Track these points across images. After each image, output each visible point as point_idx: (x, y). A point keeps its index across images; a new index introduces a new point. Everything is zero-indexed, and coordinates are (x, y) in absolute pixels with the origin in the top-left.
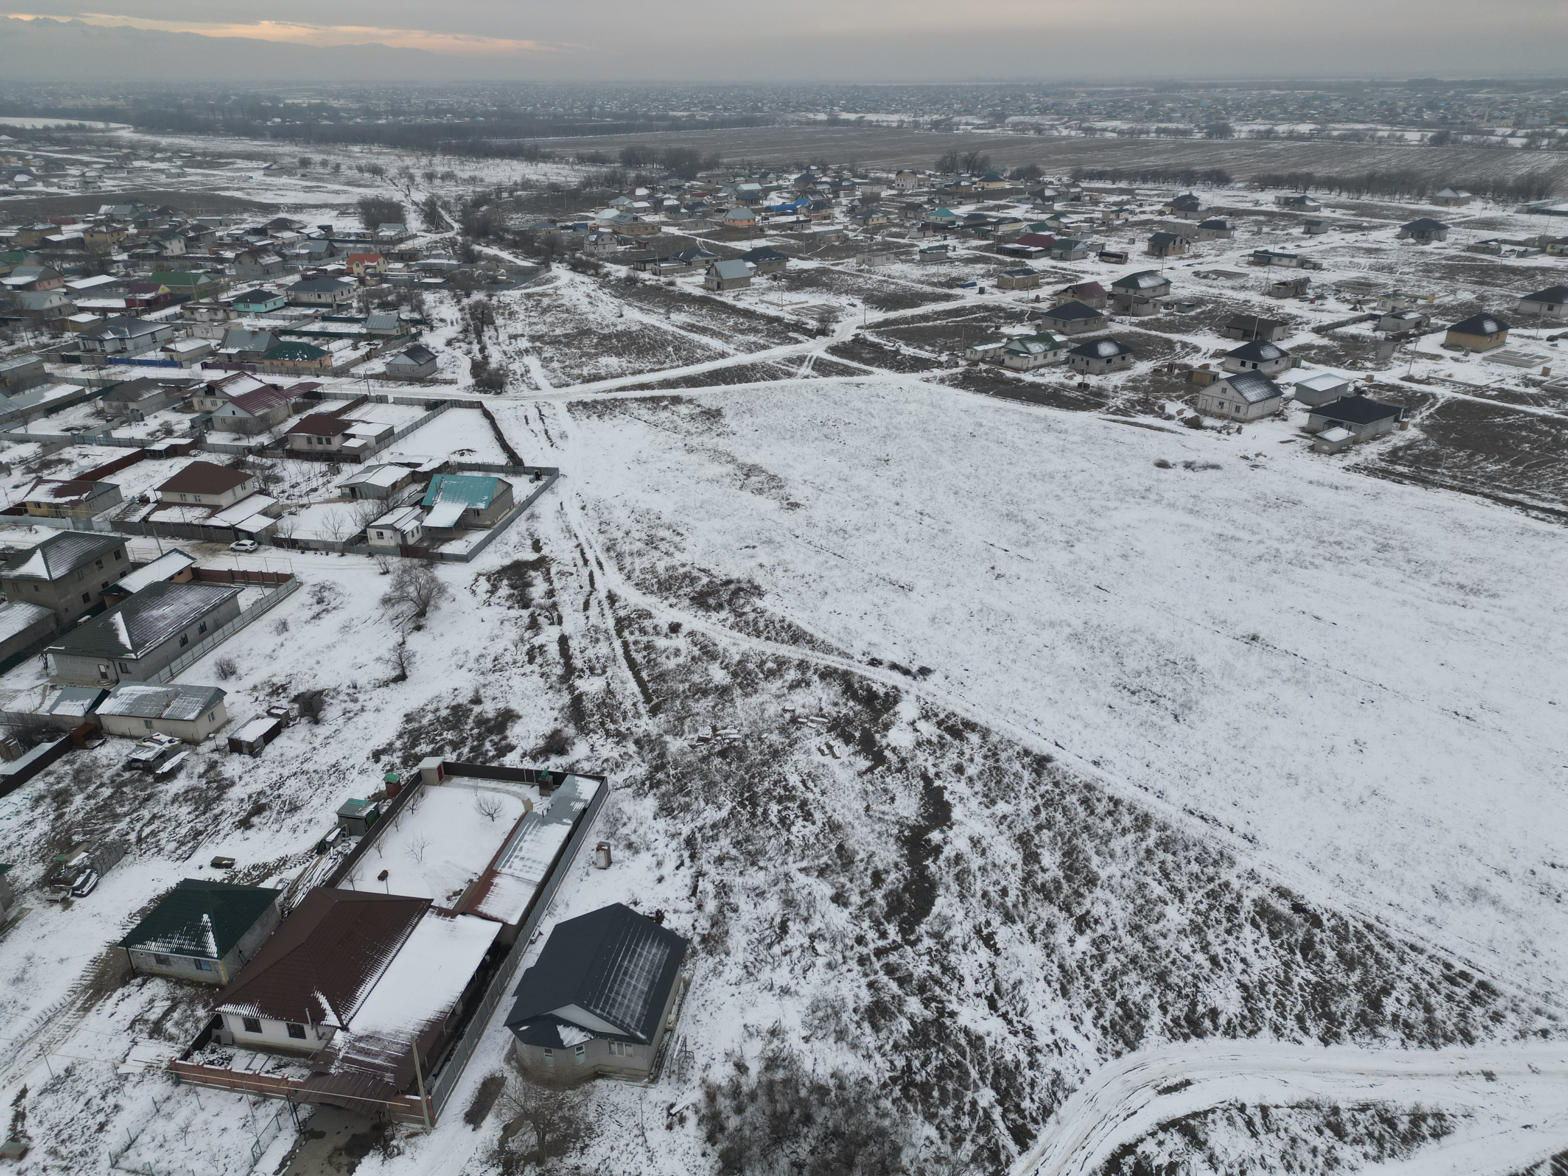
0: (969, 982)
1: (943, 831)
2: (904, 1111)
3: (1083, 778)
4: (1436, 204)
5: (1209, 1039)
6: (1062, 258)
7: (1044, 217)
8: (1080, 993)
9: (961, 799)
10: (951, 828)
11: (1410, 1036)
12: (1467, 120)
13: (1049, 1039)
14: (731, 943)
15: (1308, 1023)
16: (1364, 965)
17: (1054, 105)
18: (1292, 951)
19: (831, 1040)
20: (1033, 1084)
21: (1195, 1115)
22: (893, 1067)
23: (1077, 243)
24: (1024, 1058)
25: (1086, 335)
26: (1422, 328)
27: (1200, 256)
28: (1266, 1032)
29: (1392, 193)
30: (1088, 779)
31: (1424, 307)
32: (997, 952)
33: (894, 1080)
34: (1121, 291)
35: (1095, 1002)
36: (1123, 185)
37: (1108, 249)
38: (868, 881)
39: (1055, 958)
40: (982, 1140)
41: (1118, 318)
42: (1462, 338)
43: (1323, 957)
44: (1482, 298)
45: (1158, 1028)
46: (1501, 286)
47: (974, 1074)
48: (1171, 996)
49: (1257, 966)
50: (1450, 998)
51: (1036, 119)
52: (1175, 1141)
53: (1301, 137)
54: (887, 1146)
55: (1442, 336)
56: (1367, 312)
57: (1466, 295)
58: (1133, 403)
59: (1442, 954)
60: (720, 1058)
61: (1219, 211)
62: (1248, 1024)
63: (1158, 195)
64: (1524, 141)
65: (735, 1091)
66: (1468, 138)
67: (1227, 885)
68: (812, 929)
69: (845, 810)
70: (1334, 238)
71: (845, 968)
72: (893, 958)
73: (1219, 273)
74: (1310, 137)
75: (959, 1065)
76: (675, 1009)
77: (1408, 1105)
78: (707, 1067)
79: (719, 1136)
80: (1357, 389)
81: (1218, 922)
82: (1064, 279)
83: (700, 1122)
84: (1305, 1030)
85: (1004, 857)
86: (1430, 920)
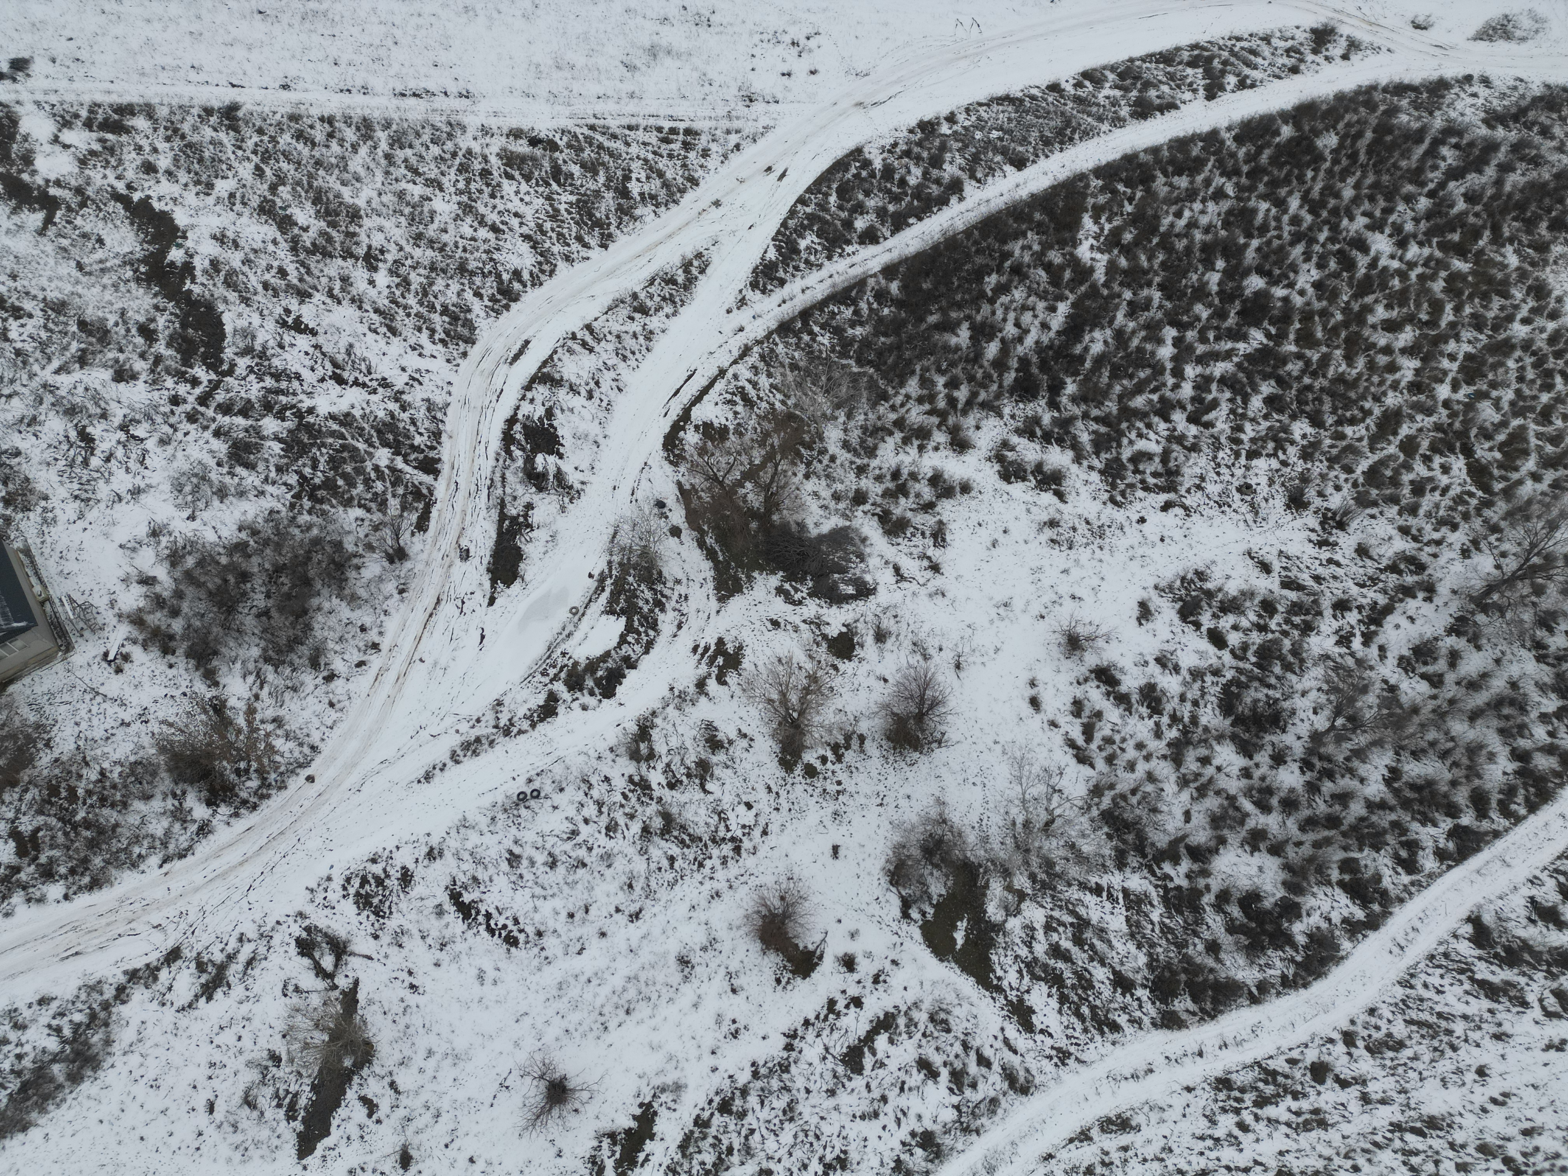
0: (306, 374)
1: (179, 246)
2: (324, 513)
3: (282, 111)
5: (524, 298)
8: (406, 326)
9: (175, 200)
10: (185, 237)
11: (657, 205)
13: (405, 378)
14: (41, 486)
15: (587, 238)
16: (603, 164)
18: (548, 184)
19: (216, 502)
20: (413, 422)
21: (545, 364)
22: (289, 487)
24: (393, 406)
28: (561, 265)
30: (288, 109)
32: (313, 333)
33: (298, 496)
35: (423, 323)
38: (139, 340)
39: (366, 306)
40: (400, 491)
43: (572, 175)
45: (482, 314)
47: (361, 446)
48: (478, 280)
49: (528, 212)
50: (671, 156)
52: (541, 392)
54: (328, 548)
59: (652, 121)
60: (119, 587)
62: (546, 267)
65: (159, 602)
67: (469, 152)
68: (117, 421)
69: (56, 283)
71: (180, 435)
72: (220, 397)
75: (344, 447)
76: (34, 580)
77: (677, 261)
78: (112, 604)
79: (173, 644)
81: (480, 191)
83: (145, 646)
84: (586, 246)
85: (258, 238)
86: (632, 96)
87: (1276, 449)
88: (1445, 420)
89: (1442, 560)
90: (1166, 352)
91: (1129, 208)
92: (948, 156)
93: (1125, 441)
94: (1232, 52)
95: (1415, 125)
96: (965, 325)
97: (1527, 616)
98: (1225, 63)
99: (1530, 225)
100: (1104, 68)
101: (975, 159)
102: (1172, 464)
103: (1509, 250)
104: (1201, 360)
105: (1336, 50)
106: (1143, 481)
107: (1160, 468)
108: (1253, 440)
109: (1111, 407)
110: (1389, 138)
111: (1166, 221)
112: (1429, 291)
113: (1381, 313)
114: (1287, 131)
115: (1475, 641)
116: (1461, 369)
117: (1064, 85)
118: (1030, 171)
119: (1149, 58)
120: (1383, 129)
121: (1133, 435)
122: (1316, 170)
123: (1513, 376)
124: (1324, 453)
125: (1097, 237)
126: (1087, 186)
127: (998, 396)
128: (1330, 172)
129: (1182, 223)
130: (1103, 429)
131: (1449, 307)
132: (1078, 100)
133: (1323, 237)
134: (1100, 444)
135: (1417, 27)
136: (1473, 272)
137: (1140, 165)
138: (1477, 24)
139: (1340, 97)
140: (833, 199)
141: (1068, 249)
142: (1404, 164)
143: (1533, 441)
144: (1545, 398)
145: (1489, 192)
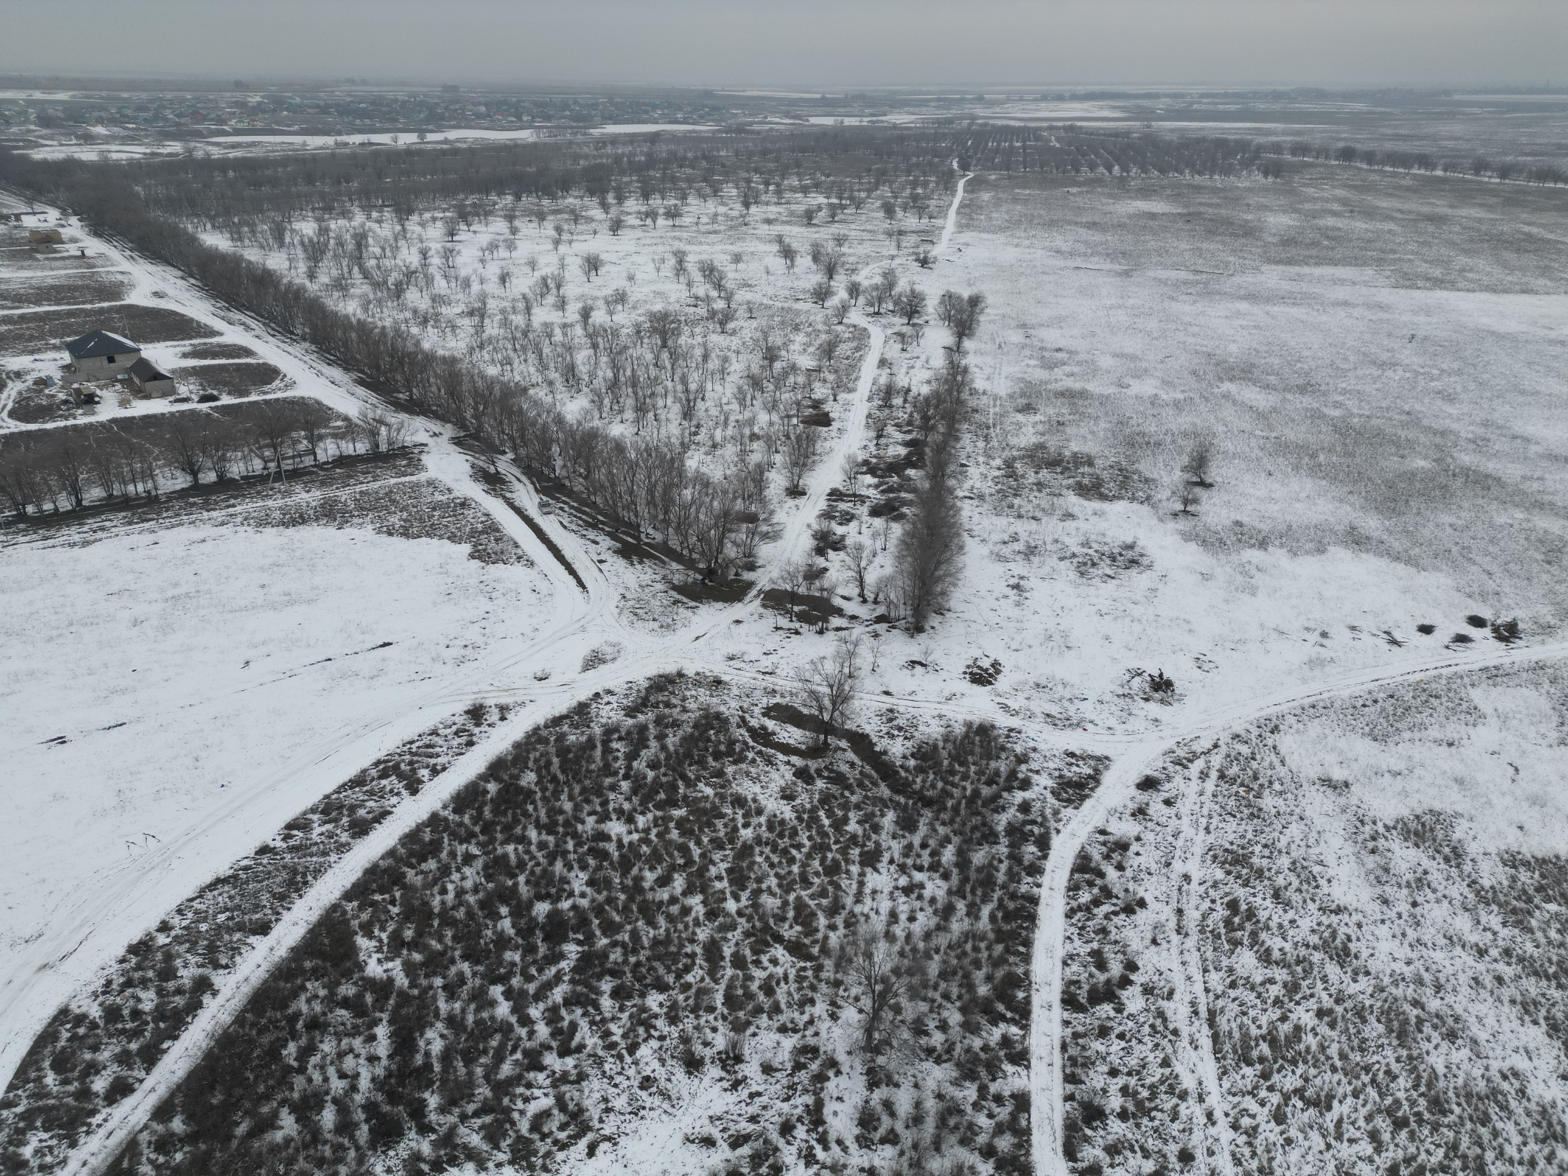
87: (647, 1031)
88: (748, 926)
89: (824, 1034)
90: (503, 1009)
91: (395, 910)
92: (178, 962)
93: (516, 1115)
94: (411, 753)
95: (584, 739)
96: (284, 1112)
97: (906, 1035)
98: (411, 763)
99: (702, 763)
100: (305, 813)
101: (212, 949)
102: (571, 1106)
103: (701, 786)
104: (539, 996)
105: (494, 716)
106: (556, 1142)
107: (563, 1118)
108: (625, 1036)
109: (484, 1091)
110: (571, 756)
111: (436, 902)
112: (671, 841)
113: (650, 877)
114: (492, 787)
115: (891, 1082)
116: (731, 882)
117: (272, 844)
118: (278, 930)
119: (342, 788)
120: (563, 752)
121: (520, 1105)
122: (533, 802)
123: (765, 866)
124: (685, 1009)
125: (379, 950)
126: (345, 912)
127: (361, 1160)
128: (544, 799)
129: (450, 897)
130: (488, 1119)
131: (692, 845)
132: (292, 849)
133: (570, 845)
134: (493, 1136)
135: (541, 679)
136: (690, 813)
137: (385, 871)
138: (579, 664)
139: (517, 746)
140: (50, 1079)
141: (356, 976)
142: (593, 767)
143: (812, 903)
144: (795, 869)
145: (662, 756)
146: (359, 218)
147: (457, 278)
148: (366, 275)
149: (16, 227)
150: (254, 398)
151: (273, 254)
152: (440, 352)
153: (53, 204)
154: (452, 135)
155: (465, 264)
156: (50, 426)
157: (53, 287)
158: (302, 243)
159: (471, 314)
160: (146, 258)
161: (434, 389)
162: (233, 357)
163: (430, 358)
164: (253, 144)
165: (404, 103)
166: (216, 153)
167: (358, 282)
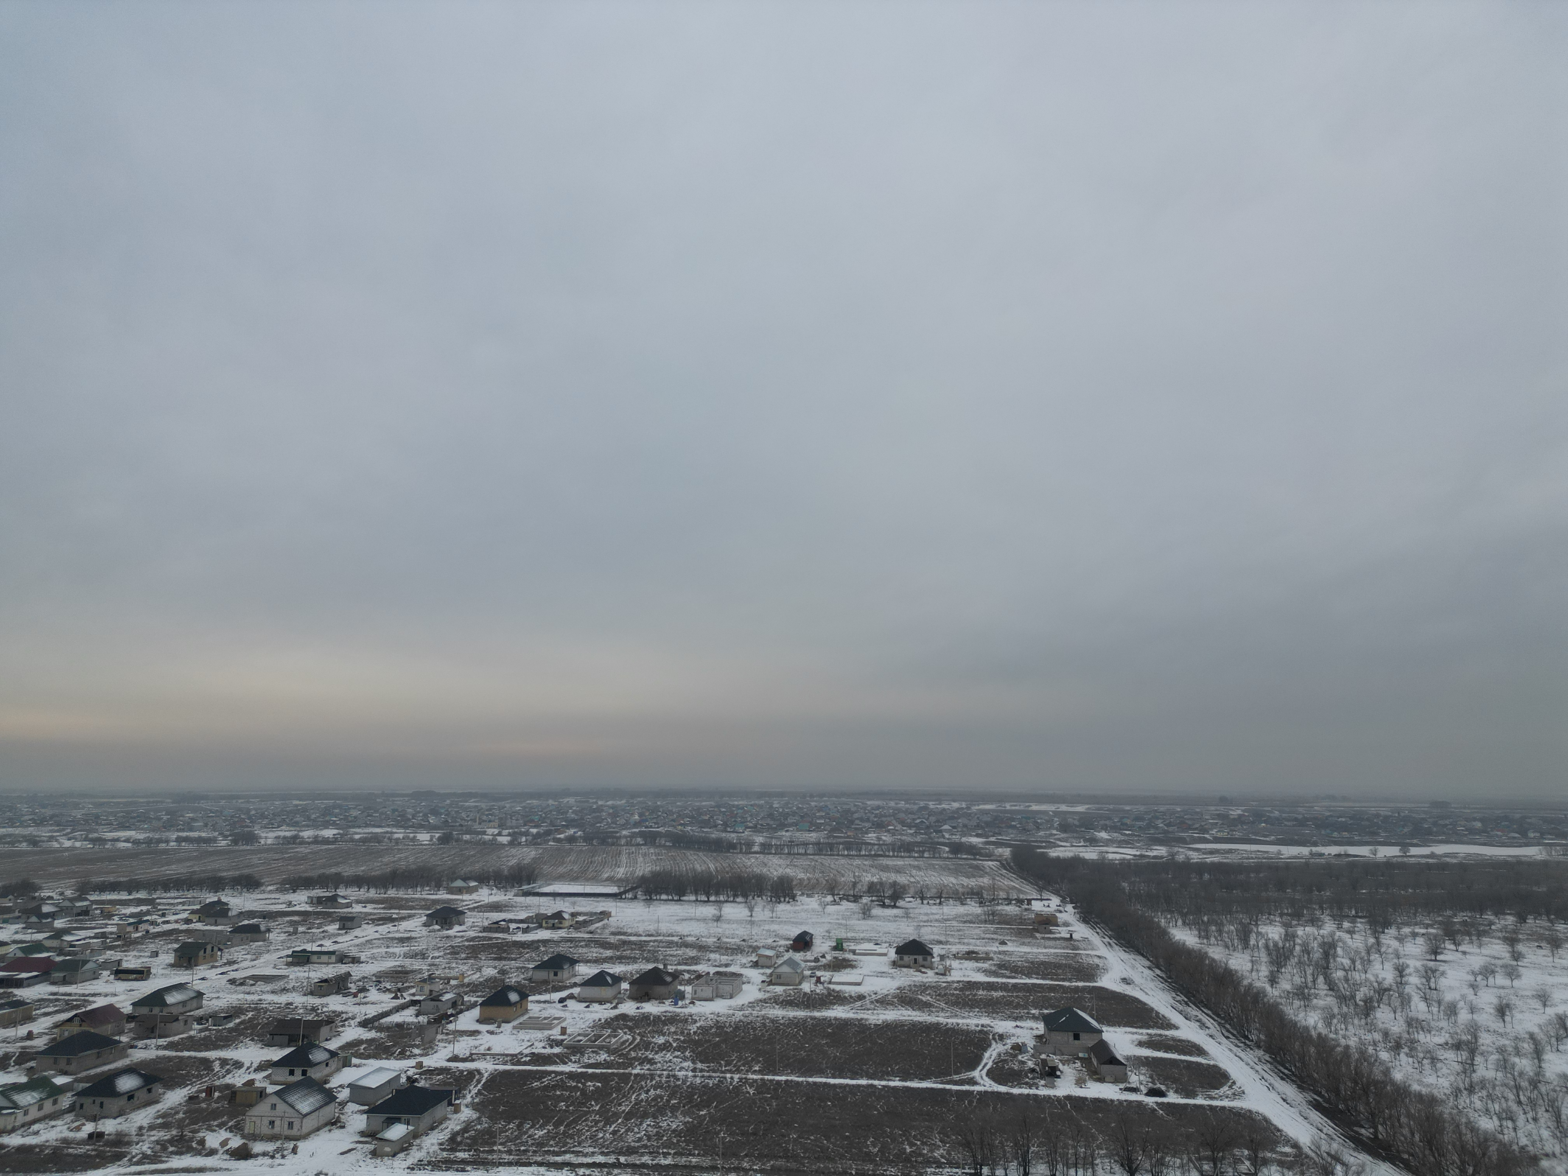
4: (452, 893)
6: (65, 982)
7: (40, 936)
12: (463, 823)
17: (52, 817)
23: (85, 962)
25: (99, 1070)
26: (458, 1007)
27: (234, 962)
29: (414, 886)
31: (457, 986)
34: (144, 1010)
36: (142, 895)
37: (125, 965)
41: (140, 1044)
42: (493, 1011)
44: (503, 972)
46: (515, 959)
51: (31, 831)
53: (326, 841)
55: (476, 1012)
56: (408, 999)
57: (490, 972)
58: (163, 1145)
61: (251, 914)
63: (183, 904)
64: (509, 838)
66: (467, 837)
70: (368, 931)
73: (256, 978)
74: (334, 841)
80: (409, 1078)
82: (69, 1006)
146: (1329, 927)
147: (1439, 1003)
148: (1332, 986)
149: (1026, 910)
150: (1200, 1101)
151: (1236, 954)
152: (1415, 1087)
153: (1057, 893)
154: (1441, 849)
155: (1451, 988)
156: (1016, 1091)
157: (1043, 963)
158: (1267, 947)
159: (1457, 1046)
160: (1121, 945)
161: (1406, 1131)
162: (1185, 1054)
163: (1401, 1092)
164: (1230, 851)
165: (1386, 818)
166: (1195, 857)
167: (1323, 993)
